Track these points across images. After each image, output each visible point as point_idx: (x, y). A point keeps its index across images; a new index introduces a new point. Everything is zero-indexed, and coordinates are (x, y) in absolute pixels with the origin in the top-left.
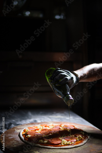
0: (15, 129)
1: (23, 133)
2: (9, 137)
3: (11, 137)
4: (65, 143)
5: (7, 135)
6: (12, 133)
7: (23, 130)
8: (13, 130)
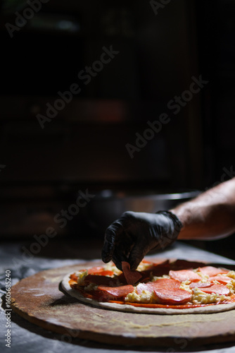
0: (45, 277)
1: (69, 282)
2: (35, 293)
3: (38, 293)
4: (205, 299)
5: (25, 290)
6: (39, 285)
7: (69, 275)
8: (39, 278)
